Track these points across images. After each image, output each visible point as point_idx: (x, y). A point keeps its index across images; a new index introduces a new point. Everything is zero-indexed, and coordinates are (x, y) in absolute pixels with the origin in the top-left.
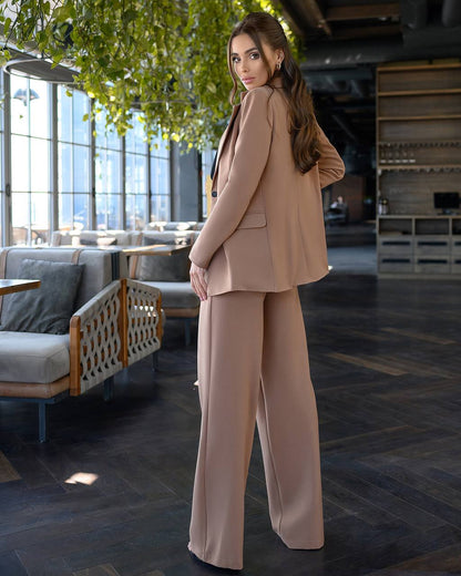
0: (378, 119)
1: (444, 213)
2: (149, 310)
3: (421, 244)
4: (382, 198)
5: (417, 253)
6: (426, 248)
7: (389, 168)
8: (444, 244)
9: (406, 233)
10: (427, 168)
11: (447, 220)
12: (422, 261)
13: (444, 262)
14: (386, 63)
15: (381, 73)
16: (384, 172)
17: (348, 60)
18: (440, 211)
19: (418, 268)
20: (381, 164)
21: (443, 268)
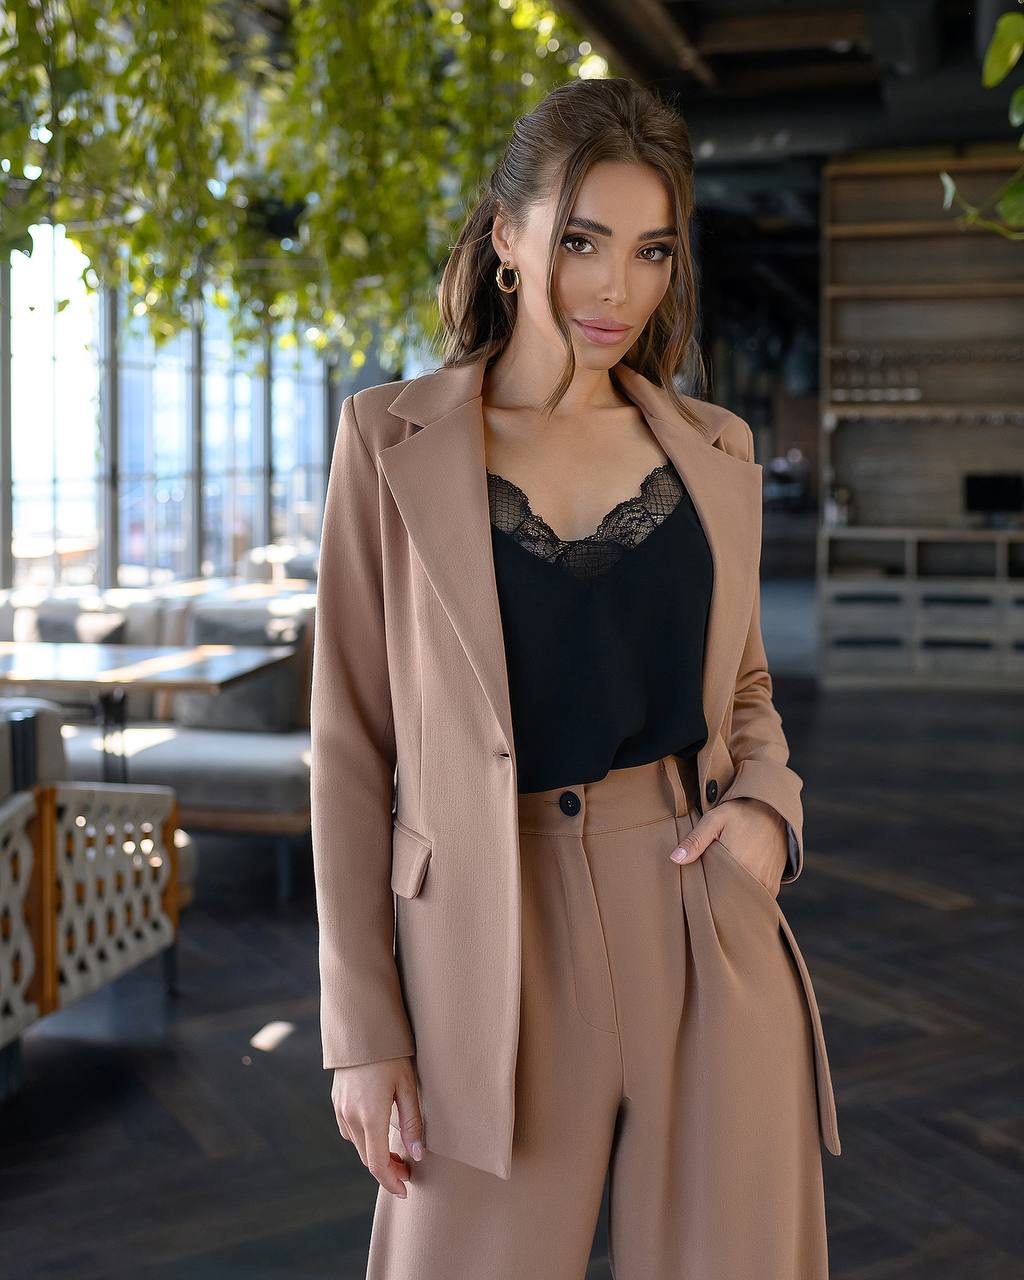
0: (829, 291)
1: (988, 526)
2: (138, 850)
3: (930, 601)
4: (835, 486)
5: (919, 624)
6: (941, 611)
7: (853, 413)
8: (982, 602)
9: (894, 571)
10: (948, 413)
11: (992, 545)
12: (932, 645)
13: (983, 646)
14: (848, 156)
15: (836, 179)
16: (843, 423)
17: (755, 148)
18: (977, 518)
19: (922, 661)
20: (835, 403)
21: (982, 662)
